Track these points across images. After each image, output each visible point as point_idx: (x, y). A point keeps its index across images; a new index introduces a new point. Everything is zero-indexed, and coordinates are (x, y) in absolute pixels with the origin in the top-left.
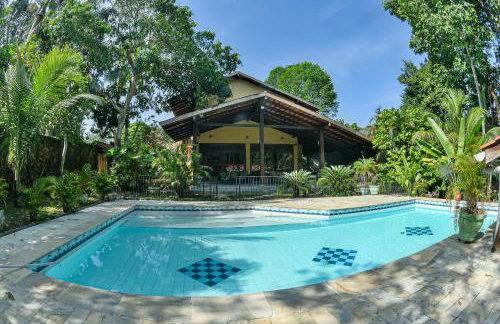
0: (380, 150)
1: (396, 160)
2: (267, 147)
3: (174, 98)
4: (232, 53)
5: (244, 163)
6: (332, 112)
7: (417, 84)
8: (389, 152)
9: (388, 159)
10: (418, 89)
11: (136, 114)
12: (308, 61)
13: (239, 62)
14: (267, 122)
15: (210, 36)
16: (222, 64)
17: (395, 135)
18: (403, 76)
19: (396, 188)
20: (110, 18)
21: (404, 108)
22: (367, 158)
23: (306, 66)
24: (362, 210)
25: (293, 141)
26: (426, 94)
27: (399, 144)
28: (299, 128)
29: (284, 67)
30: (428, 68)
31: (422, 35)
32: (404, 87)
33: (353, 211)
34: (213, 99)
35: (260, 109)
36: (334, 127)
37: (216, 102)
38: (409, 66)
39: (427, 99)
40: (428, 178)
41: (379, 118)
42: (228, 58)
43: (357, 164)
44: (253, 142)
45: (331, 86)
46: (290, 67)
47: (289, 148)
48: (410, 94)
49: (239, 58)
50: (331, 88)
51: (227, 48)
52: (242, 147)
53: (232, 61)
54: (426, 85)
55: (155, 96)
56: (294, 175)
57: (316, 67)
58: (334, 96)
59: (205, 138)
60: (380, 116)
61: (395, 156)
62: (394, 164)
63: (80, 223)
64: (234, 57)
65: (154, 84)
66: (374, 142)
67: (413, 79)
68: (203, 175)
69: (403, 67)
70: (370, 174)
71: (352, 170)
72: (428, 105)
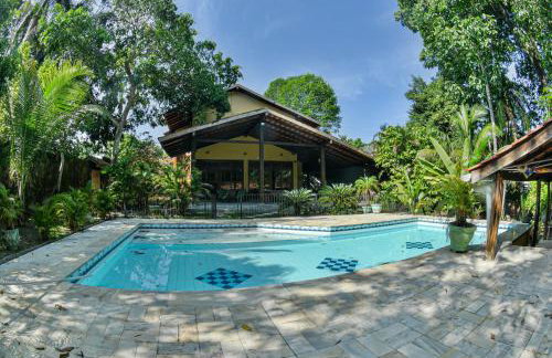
0: (383, 169)
1: (400, 178)
2: (267, 164)
3: (170, 111)
4: (233, 65)
5: (241, 180)
6: (334, 128)
7: (425, 100)
8: (392, 170)
9: (392, 177)
10: (426, 106)
11: (130, 127)
12: (311, 73)
13: (240, 76)
14: (267, 139)
15: (211, 46)
16: (222, 76)
17: (399, 153)
18: (411, 92)
19: (399, 207)
20: (108, 23)
21: (410, 125)
22: (369, 176)
23: (308, 78)
24: (362, 227)
25: (293, 158)
26: (434, 111)
27: (403, 162)
28: (300, 145)
29: (285, 79)
30: (439, 84)
31: (434, 49)
32: (412, 103)
33: (354, 227)
34: (212, 113)
35: (260, 125)
36: (335, 144)
37: (214, 117)
38: (419, 82)
39: (435, 116)
40: (433, 196)
41: (383, 135)
42: (228, 69)
43: (359, 182)
44: (252, 159)
45: (334, 100)
46: (292, 79)
47: (289, 165)
48: (418, 110)
49: (240, 70)
50: (333, 102)
51: (228, 61)
52: (240, 163)
53: (233, 74)
54: (435, 101)
55: (151, 108)
56: (294, 193)
57: (320, 79)
58: (337, 110)
59: (202, 154)
60: (385, 133)
61: (399, 174)
62: (397, 182)
63: (94, 240)
64: (235, 70)
65: (149, 95)
66: (377, 160)
67: (421, 96)
68: (204, 192)
69: (412, 83)
70: (372, 193)
71: (354, 189)
72: (436, 123)
